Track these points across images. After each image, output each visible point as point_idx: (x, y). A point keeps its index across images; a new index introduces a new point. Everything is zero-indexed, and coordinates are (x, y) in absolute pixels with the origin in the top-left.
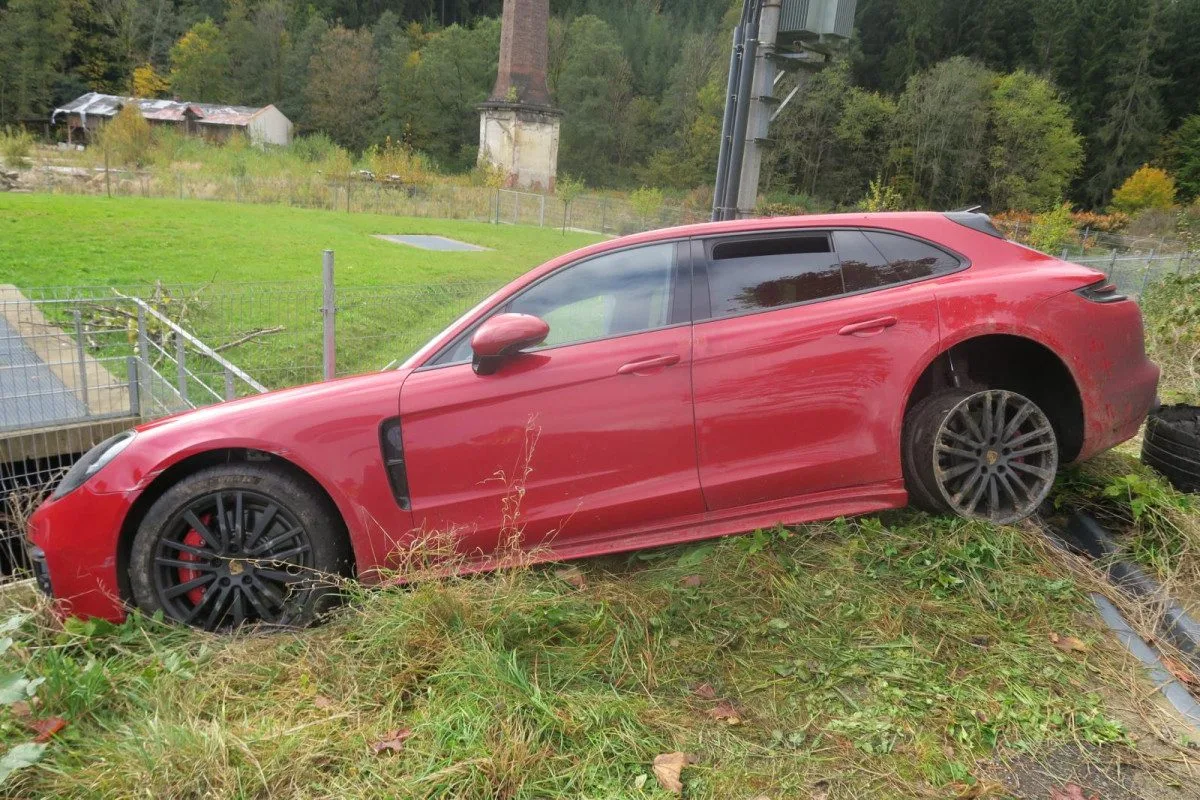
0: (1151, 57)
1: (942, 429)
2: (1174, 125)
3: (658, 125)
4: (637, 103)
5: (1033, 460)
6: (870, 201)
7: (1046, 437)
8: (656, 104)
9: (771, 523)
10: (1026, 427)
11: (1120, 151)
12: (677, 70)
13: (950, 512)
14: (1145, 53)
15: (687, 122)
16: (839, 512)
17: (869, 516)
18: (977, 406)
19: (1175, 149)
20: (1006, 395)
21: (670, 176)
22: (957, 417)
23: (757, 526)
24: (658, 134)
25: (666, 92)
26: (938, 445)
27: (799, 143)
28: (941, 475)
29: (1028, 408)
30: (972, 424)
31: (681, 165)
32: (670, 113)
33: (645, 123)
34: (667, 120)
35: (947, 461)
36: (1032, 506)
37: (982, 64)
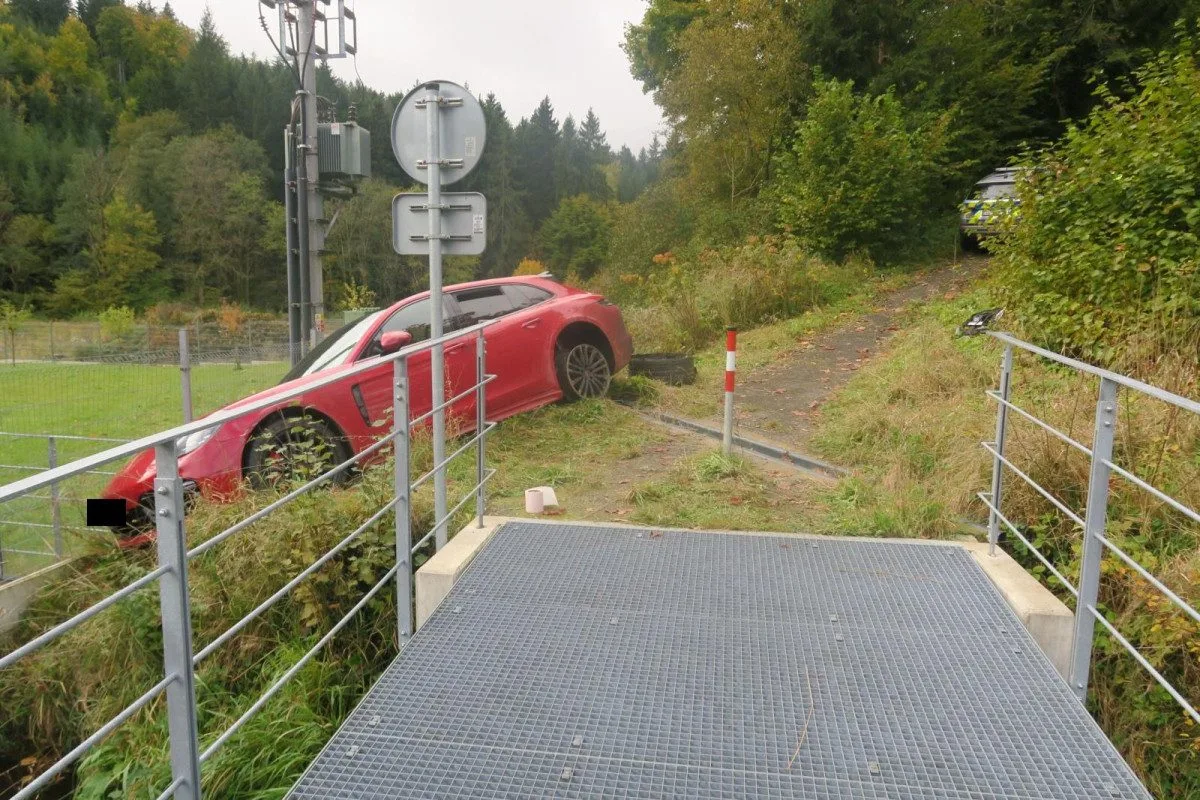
0: (510, 175)
1: (568, 363)
2: (537, 227)
3: (54, 245)
4: (20, 221)
5: (601, 372)
6: (350, 299)
7: (603, 362)
8: (48, 222)
9: (517, 412)
10: (595, 360)
11: (504, 248)
12: (68, 187)
13: (578, 398)
14: (505, 172)
15: (95, 240)
16: (542, 404)
17: (552, 403)
18: (577, 352)
19: (541, 245)
20: (586, 346)
21: (83, 299)
22: (572, 357)
23: (514, 413)
24: (57, 255)
25: (57, 210)
26: (568, 370)
27: (226, 256)
28: (572, 383)
29: (595, 351)
30: (577, 360)
31: (95, 286)
32: (67, 231)
33: (37, 244)
34: (67, 238)
35: (573, 376)
36: (606, 391)
37: (384, 181)
